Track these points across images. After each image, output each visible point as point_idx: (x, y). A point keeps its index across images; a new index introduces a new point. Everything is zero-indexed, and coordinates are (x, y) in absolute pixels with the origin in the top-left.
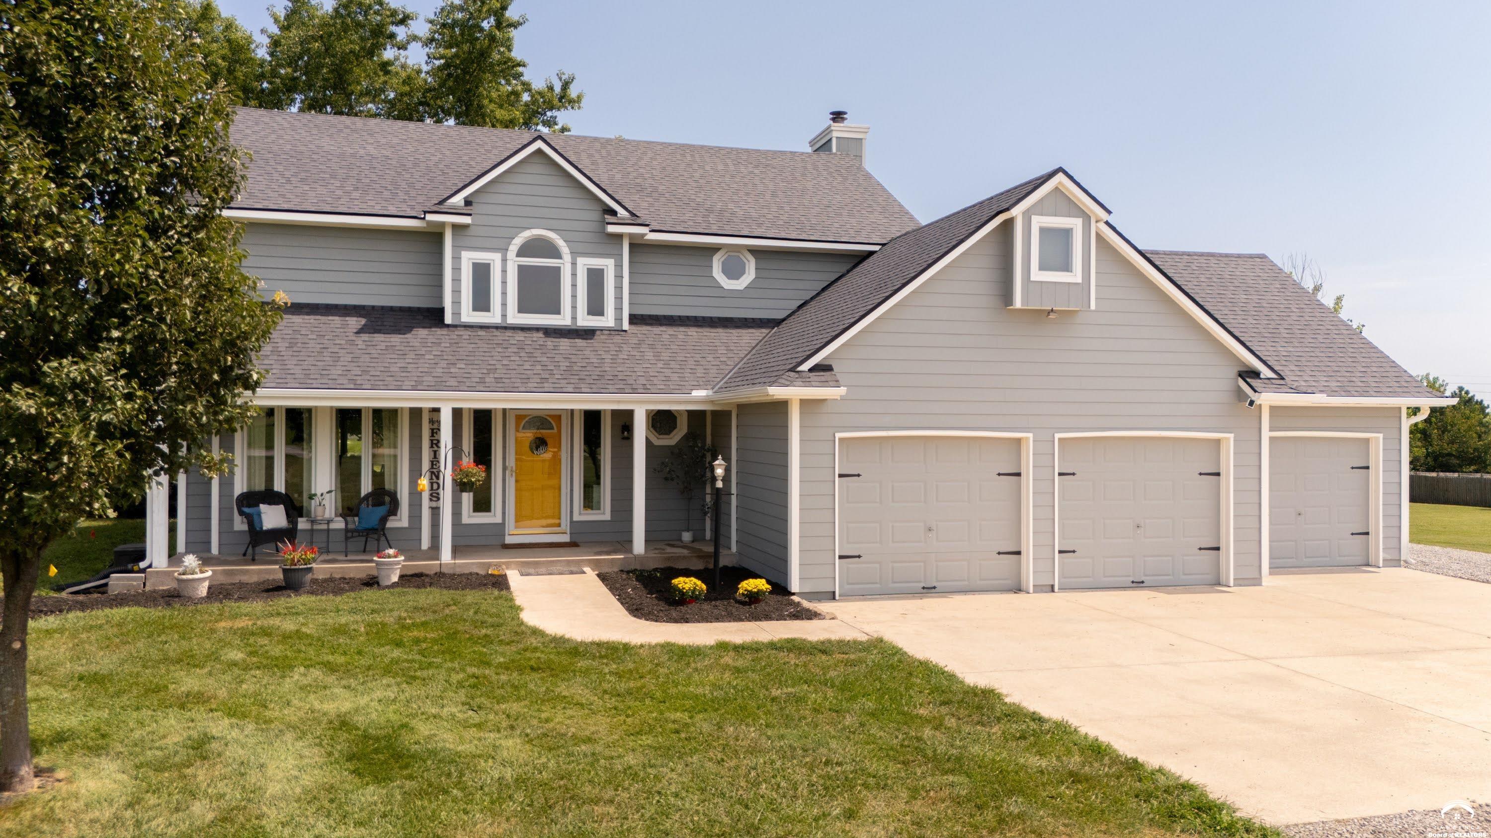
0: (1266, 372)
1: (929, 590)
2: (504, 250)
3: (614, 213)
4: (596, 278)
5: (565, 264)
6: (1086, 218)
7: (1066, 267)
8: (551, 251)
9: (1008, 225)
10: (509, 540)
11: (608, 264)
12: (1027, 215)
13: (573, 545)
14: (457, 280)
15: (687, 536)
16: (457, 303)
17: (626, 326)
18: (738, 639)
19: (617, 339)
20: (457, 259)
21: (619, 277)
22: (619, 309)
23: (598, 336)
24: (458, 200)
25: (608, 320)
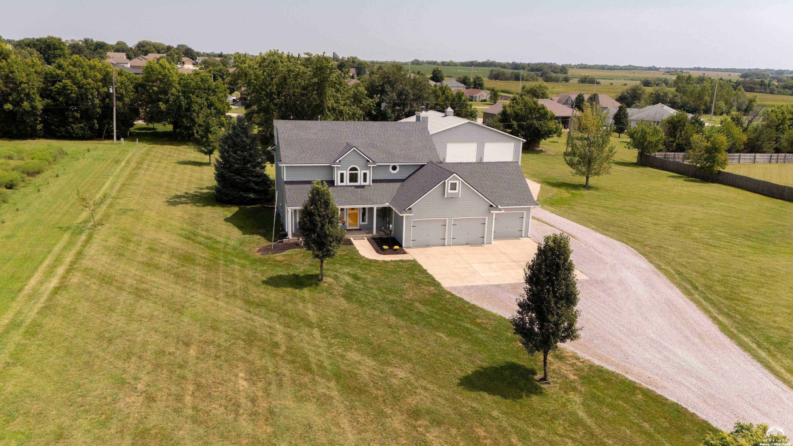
0: (494, 206)
1: (428, 246)
2: (347, 170)
3: (369, 161)
4: (365, 175)
5: (359, 172)
6: (459, 180)
7: (455, 189)
8: (356, 170)
9: (445, 183)
10: (348, 228)
11: (367, 172)
12: (448, 181)
13: (360, 230)
14: (337, 177)
15: (383, 228)
16: (337, 181)
17: (371, 184)
18: (394, 259)
19: (370, 188)
20: (337, 172)
21: (370, 174)
22: (370, 181)
23: (366, 187)
24: (338, 161)
25: (367, 183)
